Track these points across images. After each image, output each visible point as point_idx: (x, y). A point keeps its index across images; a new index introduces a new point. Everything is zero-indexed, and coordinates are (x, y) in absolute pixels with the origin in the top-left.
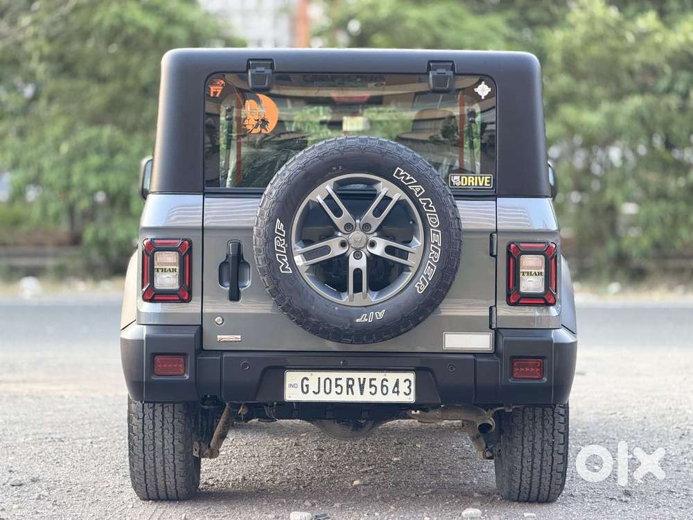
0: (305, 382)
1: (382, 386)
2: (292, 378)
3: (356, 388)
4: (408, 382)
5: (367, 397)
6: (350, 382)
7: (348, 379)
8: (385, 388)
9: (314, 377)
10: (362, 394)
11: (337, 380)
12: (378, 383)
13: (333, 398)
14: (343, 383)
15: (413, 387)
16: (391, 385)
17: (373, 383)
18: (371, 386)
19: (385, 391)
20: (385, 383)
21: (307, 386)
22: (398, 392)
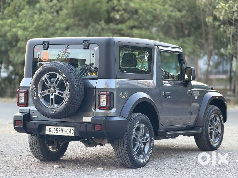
0: (50, 129)
1: (67, 131)
2: (47, 128)
3: (61, 131)
4: (73, 130)
5: (63, 134)
6: (60, 130)
7: (59, 129)
8: (67, 132)
9: (52, 128)
10: (62, 133)
11: (57, 129)
12: (66, 130)
13: (56, 134)
14: (58, 130)
15: (74, 132)
16: (69, 131)
17: (65, 130)
18: (64, 131)
19: (67, 133)
20: (68, 130)
21: (50, 130)
22: (70, 133)
